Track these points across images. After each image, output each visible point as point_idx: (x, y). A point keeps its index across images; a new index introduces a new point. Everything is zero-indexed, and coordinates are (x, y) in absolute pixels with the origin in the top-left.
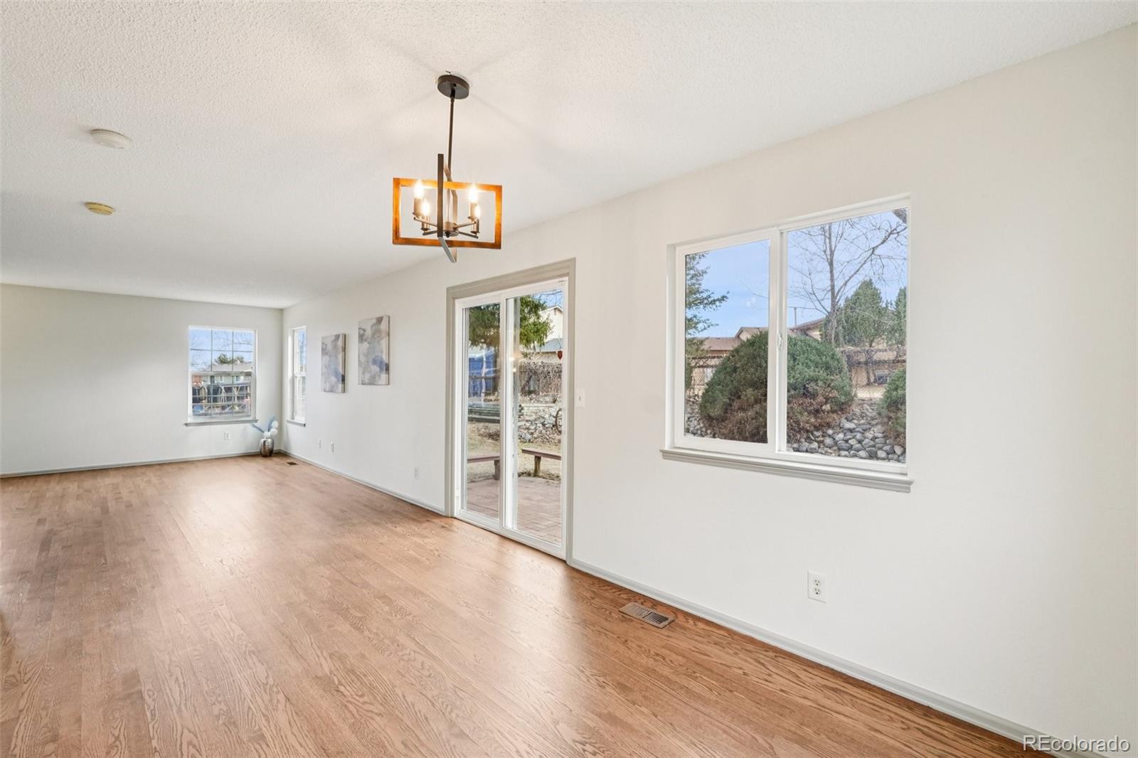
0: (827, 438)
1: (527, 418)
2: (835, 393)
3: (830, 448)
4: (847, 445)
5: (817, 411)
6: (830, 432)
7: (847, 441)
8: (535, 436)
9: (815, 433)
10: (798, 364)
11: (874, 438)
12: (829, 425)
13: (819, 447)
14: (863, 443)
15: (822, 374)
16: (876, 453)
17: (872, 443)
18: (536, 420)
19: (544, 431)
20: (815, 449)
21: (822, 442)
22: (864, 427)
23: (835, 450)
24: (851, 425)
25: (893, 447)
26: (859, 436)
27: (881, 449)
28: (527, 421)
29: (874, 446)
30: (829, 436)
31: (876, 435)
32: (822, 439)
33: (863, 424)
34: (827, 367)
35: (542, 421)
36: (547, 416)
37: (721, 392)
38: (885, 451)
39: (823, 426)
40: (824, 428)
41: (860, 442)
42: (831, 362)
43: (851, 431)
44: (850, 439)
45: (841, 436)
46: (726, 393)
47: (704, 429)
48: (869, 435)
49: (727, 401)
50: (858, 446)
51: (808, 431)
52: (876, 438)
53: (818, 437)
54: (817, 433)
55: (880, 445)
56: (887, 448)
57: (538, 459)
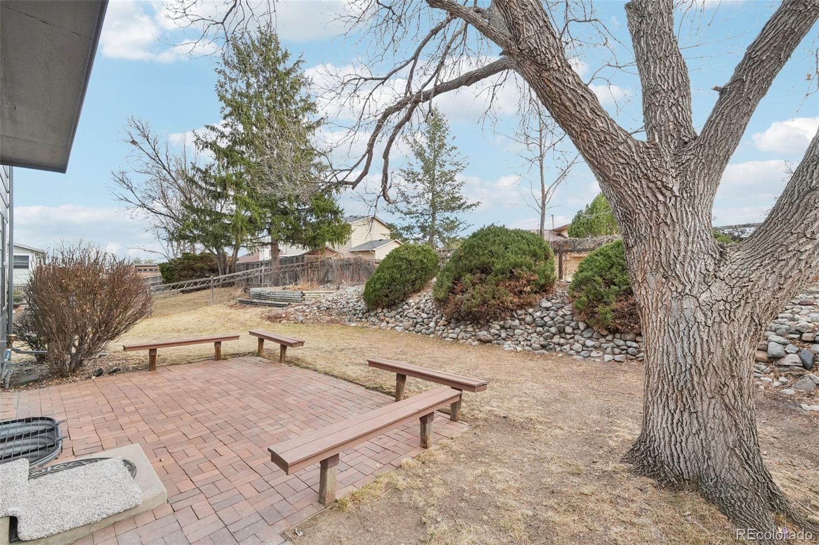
0: (528, 316)
1: (307, 303)
2: (536, 277)
3: (529, 325)
4: (543, 322)
5: (521, 292)
6: (531, 310)
7: (542, 318)
8: (308, 317)
9: (518, 311)
10: (508, 252)
11: (564, 316)
12: (531, 305)
13: (521, 324)
14: (555, 320)
15: (529, 259)
16: (564, 329)
17: (562, 320)
18: (313, 304)
19: (317, 314)
20: (516, 326)
21: (524, 319)
22: (558, 305)
23: (533, 326)
24: (548, 304)
25: (577, 323)
26: (552, 313)
27: (568, 325)
28: (305, 305)
29: (563, 323)
30: (530, 314)
31: (566, 312)
32: (523, 317)
33: (558, 303)
34: (534, 255)
35: (318, 304)
36: (323, 301)
37: (448, 277)
38: (572, 327)
39: (525, 305)
40: (527, 307)
41: (552, 319)
42: (538, 250)
43: (547, 309)
44: (545, 316)
45: (538, 314)
46: (451, 278)
47: (435, 310)
48: (560, 313)
49: (451, 285)
50: (551, 322)
51: (512, 310)
52: (566, 315)
53: (520, 315)
54: (519, 312)
55: (567, 322)
56: (573, 324)
57: (261, 341)
